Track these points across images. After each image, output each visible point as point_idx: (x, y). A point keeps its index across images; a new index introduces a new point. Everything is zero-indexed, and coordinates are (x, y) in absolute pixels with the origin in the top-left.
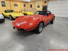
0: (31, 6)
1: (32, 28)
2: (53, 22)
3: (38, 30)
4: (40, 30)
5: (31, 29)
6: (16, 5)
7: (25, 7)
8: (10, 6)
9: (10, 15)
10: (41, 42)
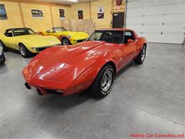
0: (81, 14)
1: (81, 86)
2: (142, 59)
3: (100, 88)
4: (105, 89)
5: (78, 87)
6: (37, 13)
7: (62, 18)
8: (19, 18)
9: (21, 44)
10: (108, 125)
